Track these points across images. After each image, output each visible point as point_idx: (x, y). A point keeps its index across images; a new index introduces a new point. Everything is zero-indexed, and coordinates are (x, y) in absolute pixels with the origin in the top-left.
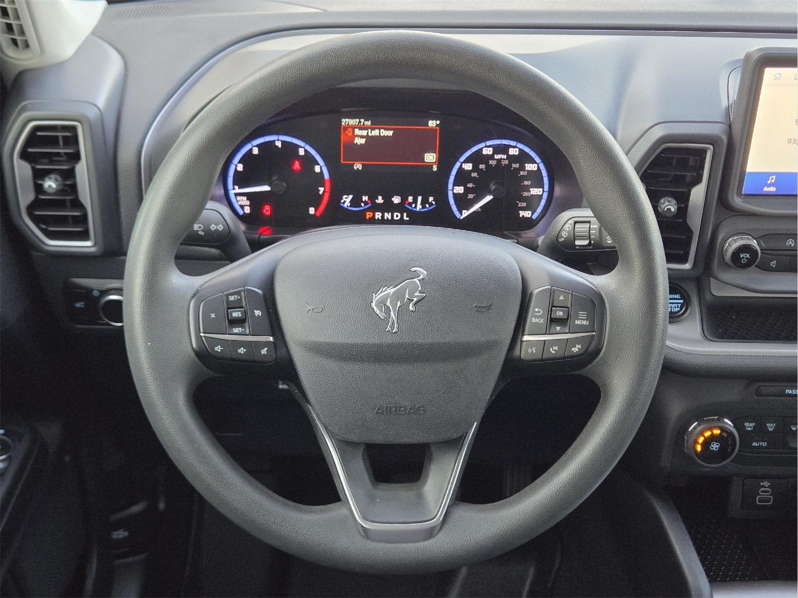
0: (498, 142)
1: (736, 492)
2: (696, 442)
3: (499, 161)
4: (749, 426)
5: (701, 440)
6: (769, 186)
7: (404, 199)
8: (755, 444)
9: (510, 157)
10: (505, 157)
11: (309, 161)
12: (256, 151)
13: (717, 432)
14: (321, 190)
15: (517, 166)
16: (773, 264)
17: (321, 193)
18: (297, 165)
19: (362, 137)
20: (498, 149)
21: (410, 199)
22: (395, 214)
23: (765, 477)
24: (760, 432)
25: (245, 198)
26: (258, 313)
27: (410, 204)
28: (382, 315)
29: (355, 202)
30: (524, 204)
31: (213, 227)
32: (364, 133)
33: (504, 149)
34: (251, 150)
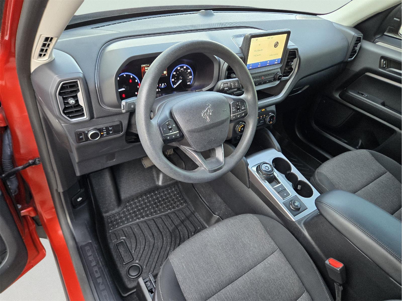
0: (181, 65)
2: (239, 129)
6: (250, 67)
10: (183, 69)
11: (134, 79)
12: (118, 79)
13: (243, 126)
15: (186, 71)
18: (131, 81)
27: (160, 86)
28: (205, 118)
30: (188, 81)
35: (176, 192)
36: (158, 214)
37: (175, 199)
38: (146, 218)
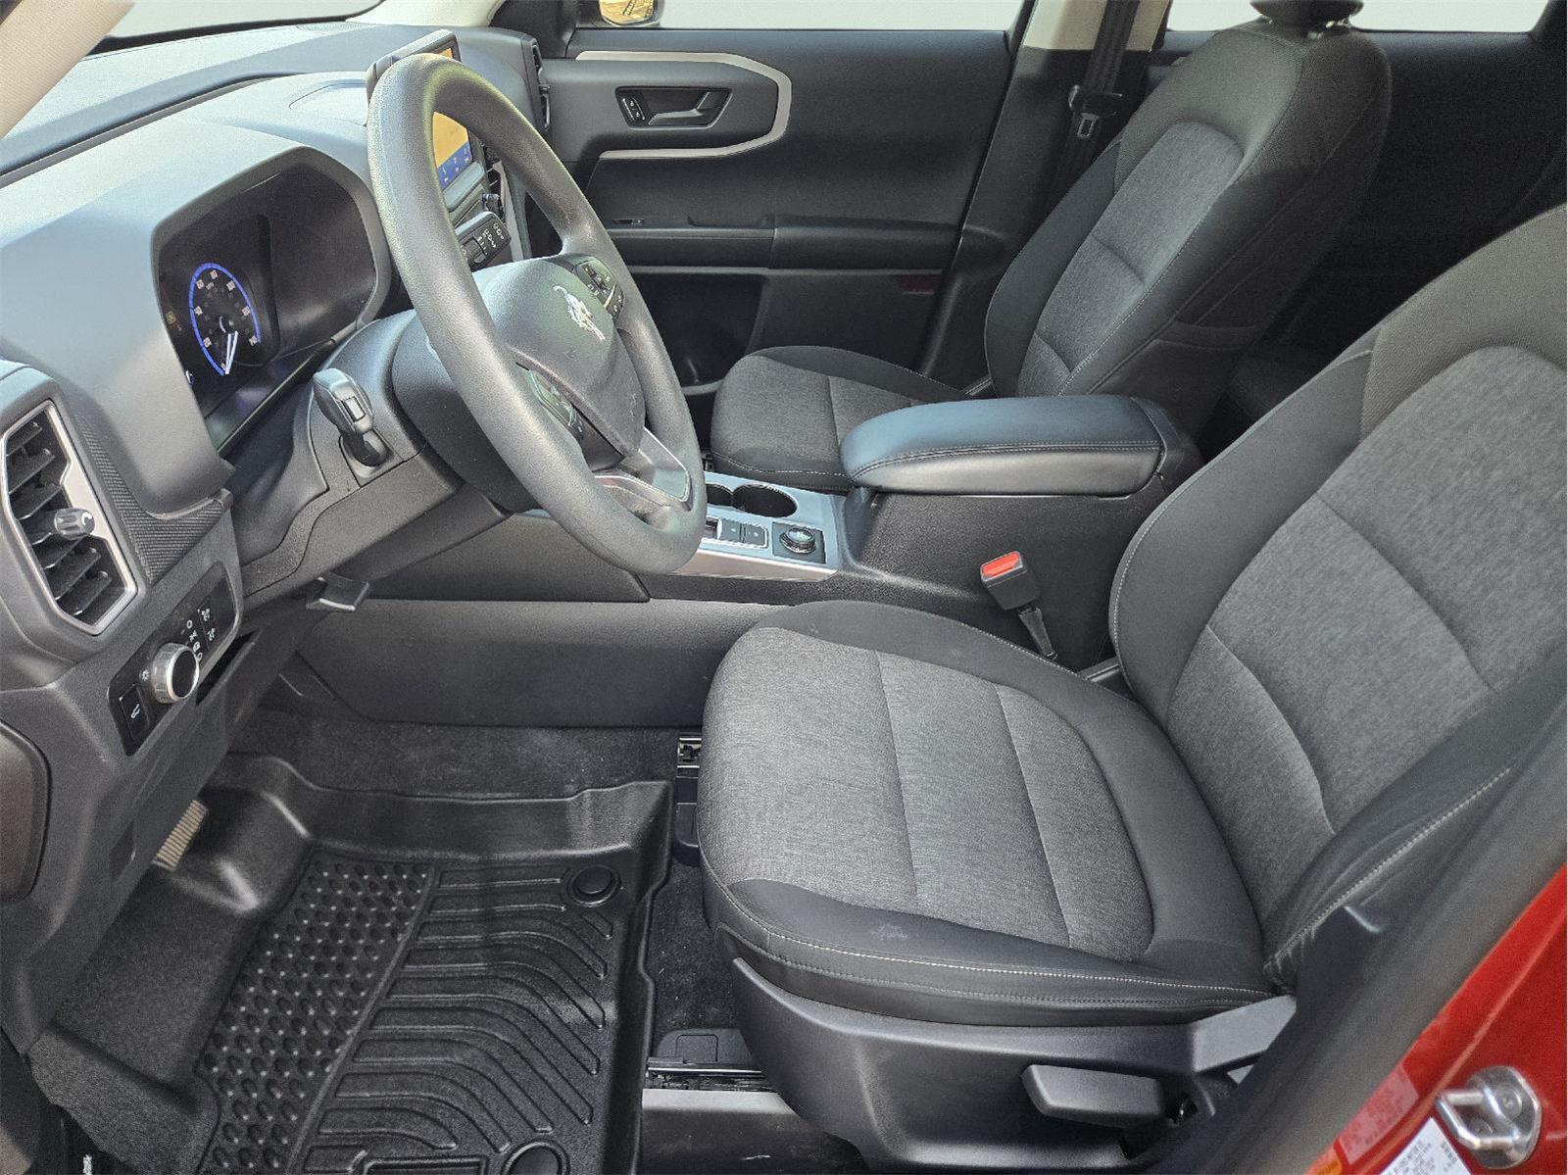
35: (346, 876)
36: (375, 982)
37: (371, 895)
38: (349, 1032)
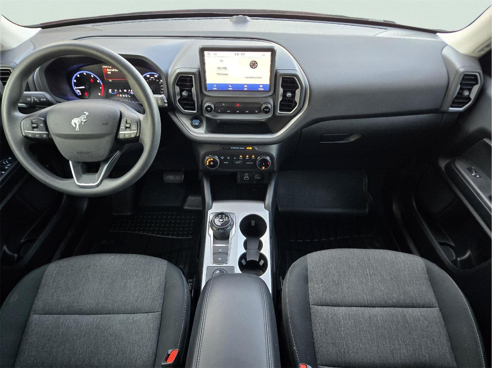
0: (151, 73)
1: (239, 176)
2: (206, 162)
3: (152, 79)
4: (222, 158)
5: (208, 162)
6: (215, 88)
7: (128, 91)
8: (225, 163)
9: (155, 78)
10: (153, 78)
11: (95, 79)
12: (78, 76)
13: (212, 159)
14: (101, 88)
15: (158, 80)
16: (219, 111)
17: (101, 89)
18: (92, 80)
19: (110, 71)
20: (151, 75)
21: (129, 91)
22: (126, 95)
23: (246, 172)
24: (225, 159)
25: (79, 90)
26: (42, 125)
27: (130, 92)
28: (74, 126)
29: (113, 91)
30: (162, 92)
31: (42, 100)
32: (110, 70)
33: (153, 75)
34: (77, 76)
